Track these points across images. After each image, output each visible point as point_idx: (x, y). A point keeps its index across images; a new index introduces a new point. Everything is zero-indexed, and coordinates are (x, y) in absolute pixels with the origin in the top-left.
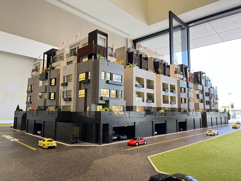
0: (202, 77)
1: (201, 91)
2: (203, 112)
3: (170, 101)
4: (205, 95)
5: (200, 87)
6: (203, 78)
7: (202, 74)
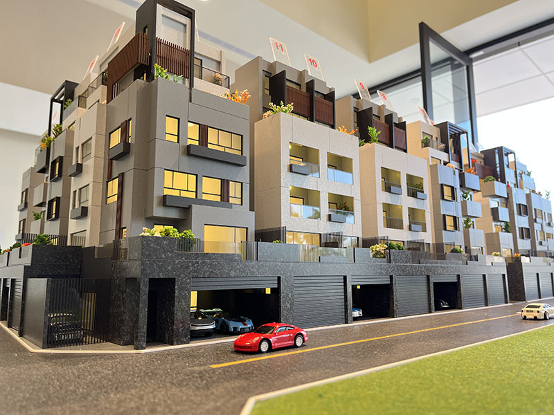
0: (506, 163)
1: (503, 200)
2: (512, 258)
3: (406, 222)
4: (515, 212)
5: (500, 188)
6: (508, 166)
7: (507, 155)
